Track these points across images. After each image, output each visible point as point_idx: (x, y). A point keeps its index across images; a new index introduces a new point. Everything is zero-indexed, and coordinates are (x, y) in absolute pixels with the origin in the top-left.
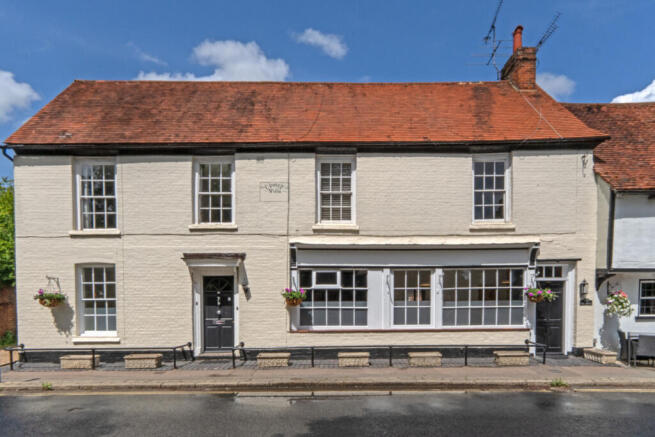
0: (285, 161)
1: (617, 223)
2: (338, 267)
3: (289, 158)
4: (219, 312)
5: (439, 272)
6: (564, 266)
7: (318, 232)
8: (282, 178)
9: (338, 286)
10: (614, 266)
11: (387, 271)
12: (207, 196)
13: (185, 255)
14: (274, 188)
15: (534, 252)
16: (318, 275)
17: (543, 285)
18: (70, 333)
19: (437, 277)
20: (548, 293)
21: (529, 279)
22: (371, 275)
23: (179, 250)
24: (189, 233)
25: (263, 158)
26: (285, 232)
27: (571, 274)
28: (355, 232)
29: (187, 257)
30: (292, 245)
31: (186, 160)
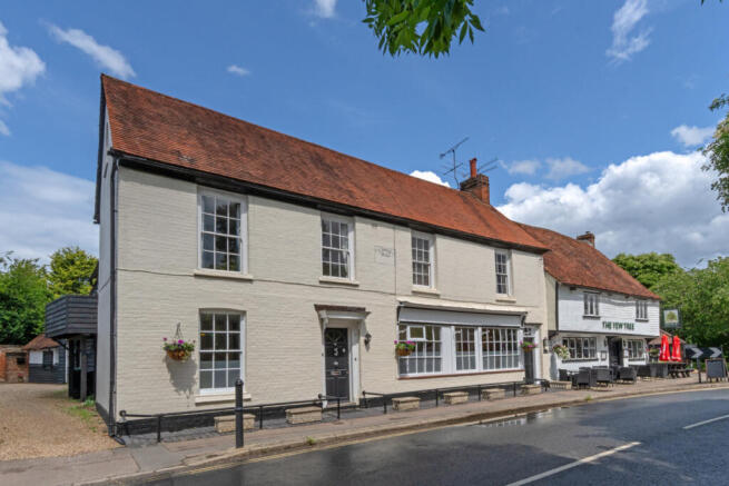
0: (391, 231)
1: (560, 302)
2: (423, 324)
3: (394, 228)
4: (336, 363)
5: (480, 329)
6: (532, 327)
7: (415, 293)
8: (390, 245)
9: (424, 339)
10: (560, 329)
11: (453, 328)
12: (328, 250)
13: (316, 306)
14: (385, 252)
15: (524, 318)
16: (412, 329)
17: (525, 339)
18: (191, 392)
19: (478, 334)
20: (528, 344)
21: (521, 335)
22: (444, 330)
23: (311, 301)
24: (318, 284)
25: (376, 226)
26: (393, 291)
27: (537, 333)
28: (437, 296)
29: (318, 308)
30: (401, 303)
31: (316, 214)
